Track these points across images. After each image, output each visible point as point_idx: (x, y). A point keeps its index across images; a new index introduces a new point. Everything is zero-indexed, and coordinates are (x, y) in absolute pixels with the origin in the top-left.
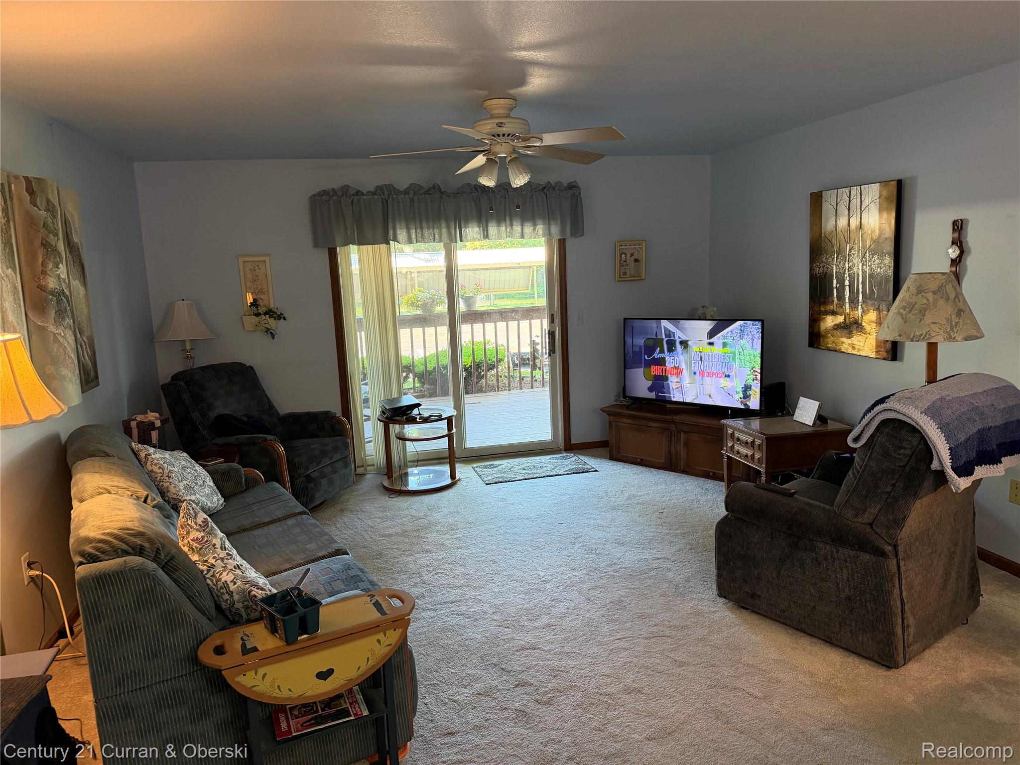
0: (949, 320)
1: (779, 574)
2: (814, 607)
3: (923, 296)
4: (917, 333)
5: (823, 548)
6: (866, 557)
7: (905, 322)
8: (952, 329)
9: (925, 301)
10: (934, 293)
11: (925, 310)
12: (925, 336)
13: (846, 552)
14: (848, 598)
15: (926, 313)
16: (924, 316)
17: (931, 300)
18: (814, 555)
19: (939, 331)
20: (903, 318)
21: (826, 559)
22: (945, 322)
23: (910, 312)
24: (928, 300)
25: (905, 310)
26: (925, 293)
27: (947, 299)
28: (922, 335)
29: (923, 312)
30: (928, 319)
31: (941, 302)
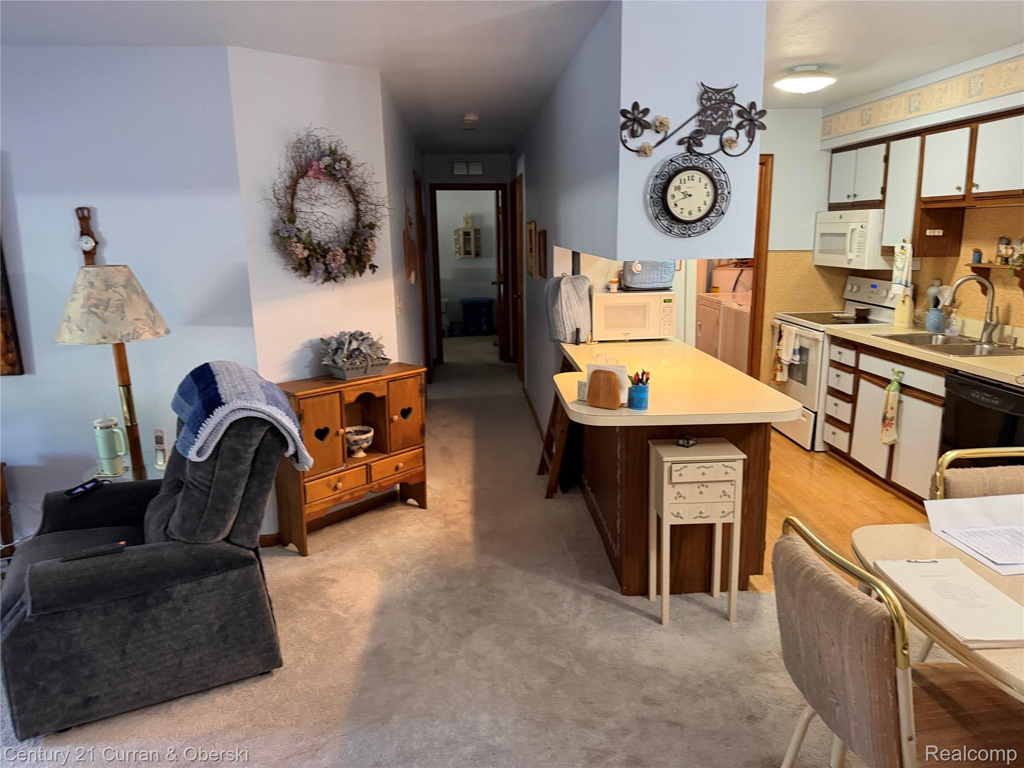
0: (148, 315)
1: (124, 652)
2: (180, 664)
3: (114, 291)
4: (125, 333)
5: (180, 590)
6: (234, 574)
7: (105, 322)
8: (153, 322)
9: (119, 297)
10: (125, 287)
11: (122, 306)
12: (134, 334)
13: (210, 581)
14: (222, 628)
15: (125, 309)
16: (124, 312)
17: (125, 296)
18: (169, 605)
19: (145, 327)
20: (99, 317)
21: (186, 601)
22: (144, 317)
23: (106, 309)
24: (122, 295)
25: (98, 308)
26: (116, 287)
27: (138, 294)
28: (129, 334)
29: (121, 309)
30: (130, 315)
31: (135, 297)
